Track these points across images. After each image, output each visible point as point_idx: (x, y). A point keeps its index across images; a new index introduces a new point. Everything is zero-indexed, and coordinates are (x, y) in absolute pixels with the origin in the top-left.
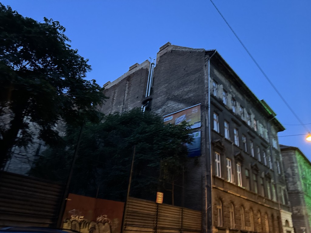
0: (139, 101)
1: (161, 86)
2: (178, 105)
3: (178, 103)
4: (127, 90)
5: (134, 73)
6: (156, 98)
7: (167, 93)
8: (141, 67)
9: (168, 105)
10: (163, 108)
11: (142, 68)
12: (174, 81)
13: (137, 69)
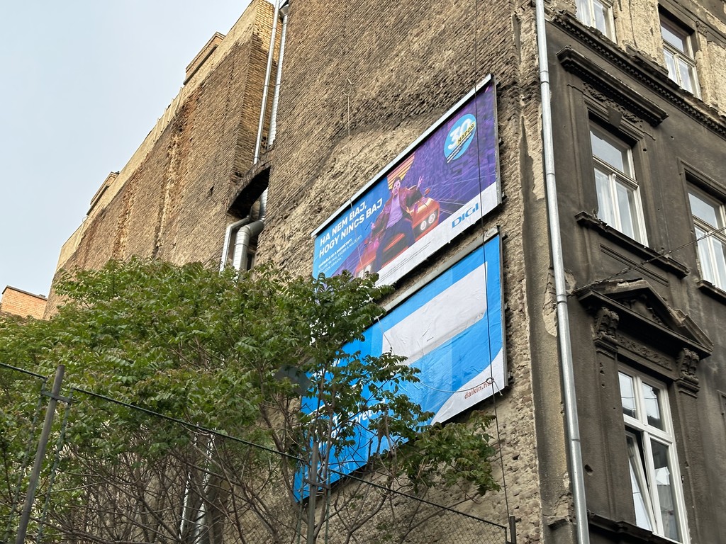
0: (219, 208)
1: (307, 86)
2: (385, 142)
3: (385, 130)
4: (173, 176)
5: (202, 84)
6: (287, 157)
7: (333, 106)
8: (232, 44)
9: (338, 167)
10: (313, 194)
11: (237, 44)
12: (363, 30)
13: (217, 58)
